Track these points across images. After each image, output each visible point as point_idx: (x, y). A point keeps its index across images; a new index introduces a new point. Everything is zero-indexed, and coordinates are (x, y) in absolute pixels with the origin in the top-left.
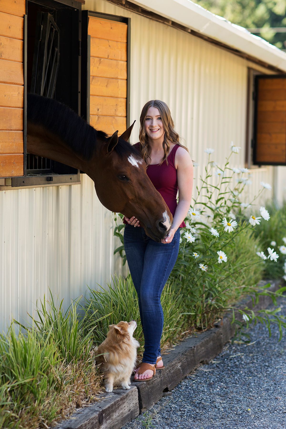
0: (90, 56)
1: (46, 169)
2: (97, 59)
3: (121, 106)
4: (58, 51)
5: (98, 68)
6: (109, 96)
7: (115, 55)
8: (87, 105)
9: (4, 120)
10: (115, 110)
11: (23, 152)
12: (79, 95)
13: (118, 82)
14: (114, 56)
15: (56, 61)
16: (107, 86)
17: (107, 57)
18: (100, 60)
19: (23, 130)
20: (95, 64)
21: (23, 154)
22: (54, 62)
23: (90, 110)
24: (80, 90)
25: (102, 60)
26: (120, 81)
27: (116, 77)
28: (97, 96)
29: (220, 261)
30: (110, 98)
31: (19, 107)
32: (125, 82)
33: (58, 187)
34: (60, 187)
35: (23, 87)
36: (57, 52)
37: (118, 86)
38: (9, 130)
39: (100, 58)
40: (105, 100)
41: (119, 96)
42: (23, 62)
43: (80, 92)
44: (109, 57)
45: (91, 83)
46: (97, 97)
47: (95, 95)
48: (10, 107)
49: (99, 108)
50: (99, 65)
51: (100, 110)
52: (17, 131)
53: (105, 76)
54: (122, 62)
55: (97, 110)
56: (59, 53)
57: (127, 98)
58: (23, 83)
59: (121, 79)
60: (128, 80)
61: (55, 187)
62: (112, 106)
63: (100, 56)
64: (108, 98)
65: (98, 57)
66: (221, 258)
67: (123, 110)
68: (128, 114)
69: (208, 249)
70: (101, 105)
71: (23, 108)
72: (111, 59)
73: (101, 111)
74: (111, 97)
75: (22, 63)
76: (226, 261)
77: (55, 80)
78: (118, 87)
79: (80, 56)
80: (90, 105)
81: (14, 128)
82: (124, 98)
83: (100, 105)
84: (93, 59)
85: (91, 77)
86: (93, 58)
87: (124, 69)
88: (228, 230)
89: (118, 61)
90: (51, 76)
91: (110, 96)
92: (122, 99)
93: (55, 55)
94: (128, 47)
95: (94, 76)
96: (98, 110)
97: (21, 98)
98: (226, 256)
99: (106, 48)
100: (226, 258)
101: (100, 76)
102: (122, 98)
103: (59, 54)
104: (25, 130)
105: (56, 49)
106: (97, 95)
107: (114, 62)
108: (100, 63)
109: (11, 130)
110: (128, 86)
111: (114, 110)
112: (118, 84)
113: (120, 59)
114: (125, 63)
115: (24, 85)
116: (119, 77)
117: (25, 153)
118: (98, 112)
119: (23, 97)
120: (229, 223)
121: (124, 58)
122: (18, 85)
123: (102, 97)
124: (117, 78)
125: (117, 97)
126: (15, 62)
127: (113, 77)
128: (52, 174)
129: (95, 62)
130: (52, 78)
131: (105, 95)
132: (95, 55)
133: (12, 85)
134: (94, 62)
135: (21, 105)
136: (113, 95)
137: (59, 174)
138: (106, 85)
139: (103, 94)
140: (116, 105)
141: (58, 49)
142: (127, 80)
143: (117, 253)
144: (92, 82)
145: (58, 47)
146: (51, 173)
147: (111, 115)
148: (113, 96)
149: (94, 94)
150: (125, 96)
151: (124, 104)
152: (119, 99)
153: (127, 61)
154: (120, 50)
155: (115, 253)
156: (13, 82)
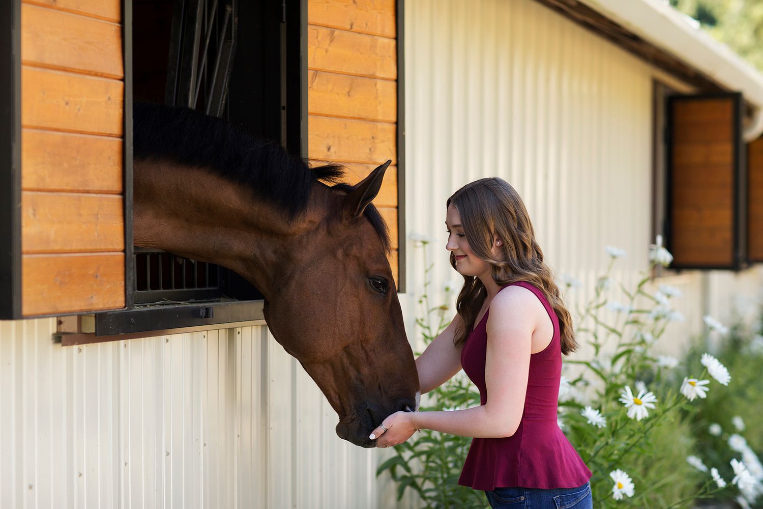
0: (307, 24)
1: (208, 288)
2: (323, 31)
3: (383, 141)
4: (233, 12)
5: (327, 51)
6: (354, 118)
7: (369, 24)
8: (302, 136)
9: (65, 165)
10: (370, 150)
11: (121, 247)
12: (284, 114)
13: (376, 85)
14: (365, 25)
15: (228, 37)
16: (349, 94)
17: (349, 27)
18: (332, 33)
19: (123, 193)
20: (319, 42)
21: (122, 254)
22: (223, 37)
23: (309, 149)
24: (284, 102)
25: (337, 33)
26: (380, 83)
27: (371, 73)
28: (327, 116)
29: (617, 494)
30: (358, 121)
31: (110, 135)
32: (393, 85)
33: (231, 331)
34: (239, 330)
35: (121, 83)
36: (231, 15)
37: (377, 93)
38: (79, 191)
39: (332, 29)
40: (345, 125)
41: (380, 117)
42: (122, 22)
43: (286, 108)
44: (355, 28)
45: (309, 85)
46: (326, 119)
47: (320, 115)
48: (81, 132)
49: (330, 144)
50: (329, 45)
51: (332, 150)
52: (104, 196)
53: (344, 71)
54: (386, 41)
55: (326, 150)
56: (237, 19)
57: (397, 123)
58: (120, 74)
59: (383, 79)
60: (399, 82)
61: (226, 331)
62: (362, 139)
63: (330, 24)
64: (353, 121)
65: (327, 27)
66: (619, 488)
67: (390, 149)
68: (399, 159)
69: (590, 461)
70: (336, 137)
71: (123, 136)
72: (360, 33)
73: (335, 152)
74: (360, 119)
75: (119, 25)
76: (630, 493)
77: (225, 81)
78: (376, 97)
79: (283, 22)
80: (310, 137)
81: (97, 186)
82: (389, 122)
83: (334, 137)
84: (315, 31)
85: (310, 73)
86: (314, 27)
87: (390, 56)
88: (636, 415)
89: (376, 37)
90: (217, 69)
91: (356, 116)
92: (387, 124)
93: (226, 21)
94: (399, 6)
95: (317, 71)
96: (329, 149)
97: (117, 113)
98: (632, 482)
99: (345, 6)
100: (632, 486)
101: (331, 69)
102: (386, 122)
103: (235, 20)
104: (127, 191)
105: (229, 9)
106: (326, 113)
107: (367, 39)
108: (331, 41)
109: (88, 192)
110: (400, 94)
111: (368, 151)
112: (377, 90)
113: (379, 32)
114: (393, 43)
115: (123, 80)
116: (378, 74)
117: (127, 251)
118: (329, 153)
119: (121, 111)
120: (637, 397)
121: (390, 30)
122: (106, 77)
123: (337, 120)
124: (373, 75)
125: (374, 121)
126: (99, 20)
127: (363, 73)
128: (222, 299)
129: (319, 39)
130: (218, 75)
131: (345, 115)
132: (319, 22)
133: (88, 77)
134: (317, 38)
135: (116, 129)
136: (364, 115)
137: (240, 299)
138: (347, 91)
139: (339, 113)
140: (373, 138)
141: (233, 9)
142: (397, 81)
143: (386, 474)
144: (312, 83)
145: (233, 4)
146: (220, 298)
147: (361, 160)
148: (365, 117)
149: (318, 113)
150: (394, 119)
151: (391, 136)
152: (380, 125)
153: (396, 38)
154: (380, 13)
155: (379, 472)
156: (91, 68)
